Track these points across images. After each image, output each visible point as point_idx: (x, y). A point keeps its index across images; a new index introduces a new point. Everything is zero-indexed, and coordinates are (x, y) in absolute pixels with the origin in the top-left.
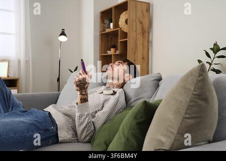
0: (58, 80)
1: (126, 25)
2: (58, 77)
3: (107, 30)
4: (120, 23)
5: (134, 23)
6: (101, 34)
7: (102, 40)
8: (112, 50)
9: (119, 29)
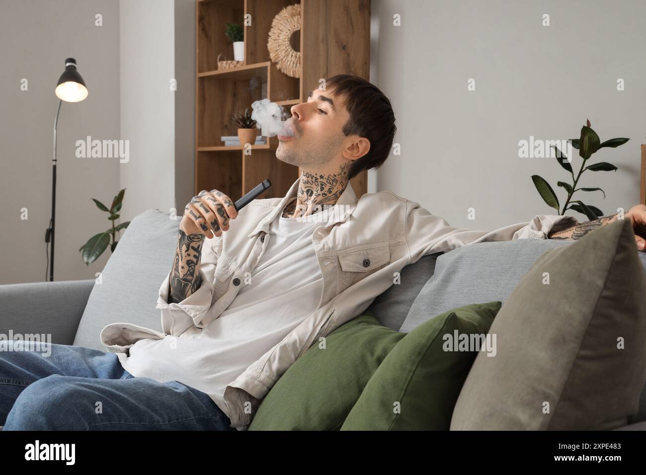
0: (50, 235)
1: (292, 52)
2: (48, 226)
3: (224, 67)
4: (271, 45)
5: (322, 47)
6: (202, 79)
7: (203, 98)
8: (243, 132)
9: (268, 64)
